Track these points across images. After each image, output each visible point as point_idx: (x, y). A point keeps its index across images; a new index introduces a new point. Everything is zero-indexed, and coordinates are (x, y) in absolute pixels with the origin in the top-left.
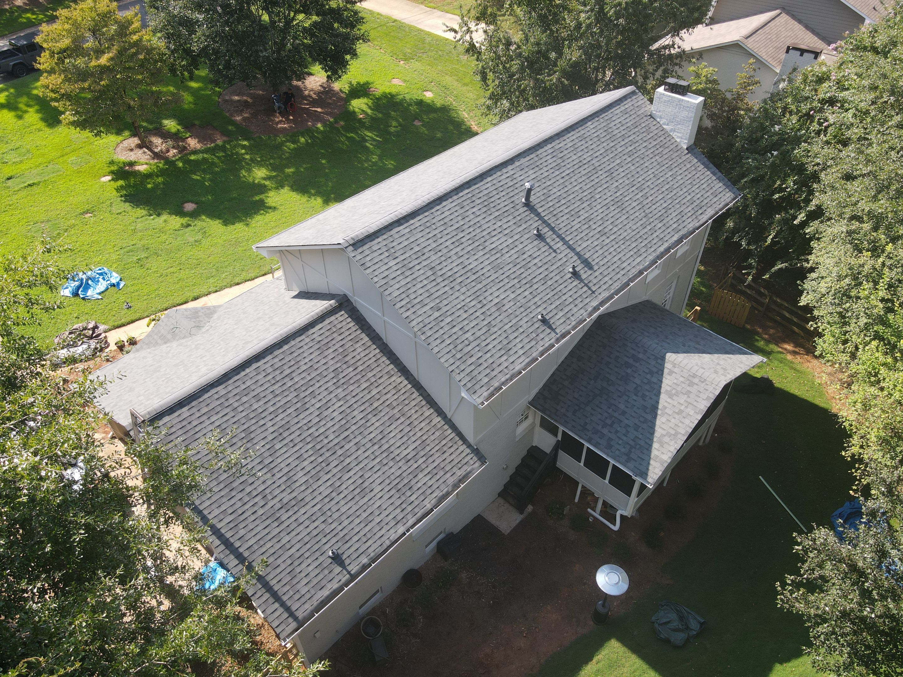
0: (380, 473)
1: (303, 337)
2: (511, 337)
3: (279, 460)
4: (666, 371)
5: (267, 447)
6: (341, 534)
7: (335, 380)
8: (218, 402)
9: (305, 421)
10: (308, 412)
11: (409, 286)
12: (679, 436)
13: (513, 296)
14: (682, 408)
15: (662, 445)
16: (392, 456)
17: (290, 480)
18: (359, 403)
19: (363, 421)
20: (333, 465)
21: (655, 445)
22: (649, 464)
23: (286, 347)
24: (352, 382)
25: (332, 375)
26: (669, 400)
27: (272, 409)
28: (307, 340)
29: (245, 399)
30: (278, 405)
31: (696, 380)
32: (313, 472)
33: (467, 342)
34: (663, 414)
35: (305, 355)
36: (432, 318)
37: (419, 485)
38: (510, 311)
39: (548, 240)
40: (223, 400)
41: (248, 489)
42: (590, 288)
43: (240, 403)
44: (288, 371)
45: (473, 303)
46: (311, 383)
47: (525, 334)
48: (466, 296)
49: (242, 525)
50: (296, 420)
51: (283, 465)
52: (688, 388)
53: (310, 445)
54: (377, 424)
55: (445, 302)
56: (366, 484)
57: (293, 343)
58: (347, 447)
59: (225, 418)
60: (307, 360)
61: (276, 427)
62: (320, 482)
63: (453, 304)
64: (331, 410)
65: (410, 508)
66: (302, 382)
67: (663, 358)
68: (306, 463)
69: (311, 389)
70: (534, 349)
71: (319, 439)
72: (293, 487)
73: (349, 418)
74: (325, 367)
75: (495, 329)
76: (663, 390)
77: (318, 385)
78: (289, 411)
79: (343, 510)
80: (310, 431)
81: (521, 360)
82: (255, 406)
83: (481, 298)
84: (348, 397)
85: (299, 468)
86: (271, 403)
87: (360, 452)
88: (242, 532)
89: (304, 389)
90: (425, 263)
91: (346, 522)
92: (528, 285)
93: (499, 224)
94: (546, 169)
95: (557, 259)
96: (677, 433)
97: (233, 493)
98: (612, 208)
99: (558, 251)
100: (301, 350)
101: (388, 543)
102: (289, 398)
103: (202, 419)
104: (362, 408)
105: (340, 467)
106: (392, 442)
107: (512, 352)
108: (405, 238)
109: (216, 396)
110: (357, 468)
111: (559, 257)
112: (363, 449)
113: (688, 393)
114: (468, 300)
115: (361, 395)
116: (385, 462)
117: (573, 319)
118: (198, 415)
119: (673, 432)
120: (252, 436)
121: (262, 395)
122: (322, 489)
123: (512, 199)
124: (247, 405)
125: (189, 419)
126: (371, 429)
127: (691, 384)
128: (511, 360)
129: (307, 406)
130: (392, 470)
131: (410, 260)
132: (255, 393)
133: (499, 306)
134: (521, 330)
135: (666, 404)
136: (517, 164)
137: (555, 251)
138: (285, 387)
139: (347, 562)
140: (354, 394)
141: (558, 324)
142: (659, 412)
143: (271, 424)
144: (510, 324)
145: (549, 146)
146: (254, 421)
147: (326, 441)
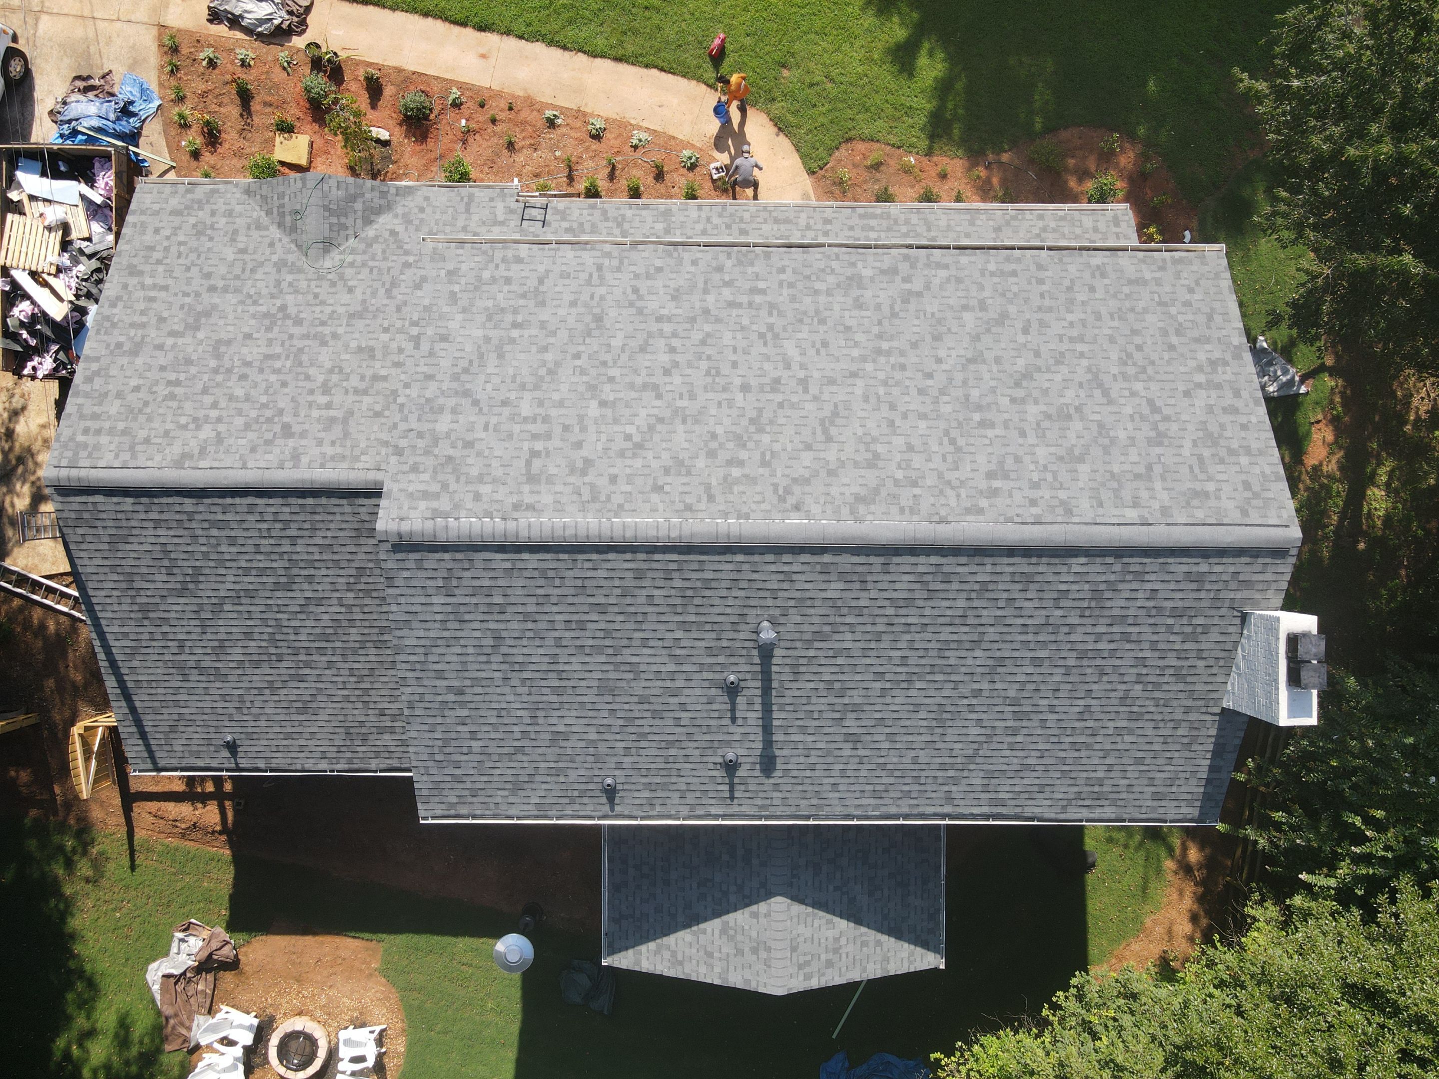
0: (339, 705)
1: (344, 502)
2: (538, 778)
3: (221, 622)
4: (754, 908)
5: (214, 601)
6: (250, 730)
7: (352, 580)
8: (178, 517)
9: (280, 602)
10: (290, 594)
11: (439, 642)
12: (679, 968)
13: (593, 736)
14: (716, 955)
15: (657, 952)
16: (366, 699)
17: (221, 648)
18: (367, 624)
19: (357, 645)
20: (284, 664)
21: (652, 945)
22: (627, 949)
23: (310, 501)
24: (374, 594)
25: (353, 572)
26: (717, 932)
27: (244, 564)
28: (347, 509)
29: (214, 532)
30: (255, 564)
31: (763, 955)
32: (255, 658)
33: (465, 750)
34: (694, 934)
35: (332, 526)
36: (440, 698)
37: (378, 743)
38: (569, 751)
39: (739, 699)
40: (184, 517)
41: (166, 629)
42: (732, 790)
43: (205, 533)
44: (294, 533)
45: (519, 713)
46: (317, 565)
47: (564, 787)
48: (518, 698)
49: (139, 657)
50: (268, 594)
51: (222, 629)
52: (747, 950)
53: (270, 630)
54: (373, 658)
55: (479, 690)
56: (314, 705)
57: (324, 501)
58: (315, 658)
59: (176, 540)
60: (329, 534)
61: (237, 587)
62: (258, 671)
63: (487, 698)
64: (323, 609)
65: (349, 755)
66: (305, 557)
67: (769, 895)
68: (252, 644)
69: (312, 572)
70: (559, 807)
71: (285, 630)
72: (222, 657)
73: (340, 631)
74: (349, 557)
75: (525, 758)
76: (725, 918)
77: (324, 572)
78: (265, 579)
79: (267, 711)
80: (279, 616)
81: (526, 807)
82: (223, 548)
83: (539, 713)
84: (355, 609)
85: (240, 644)
86: (247, 557)
87: (327, 672)
88: (135, 663)
89: (302, 565)
90: (492, 625)
91: (264, 723)
92: (634, 737)
93: (679, 634)
94: (873, 594)
95: (725, 730)
96: (681, 963)
97: (146, 622)
98: (922, 715)
99: (740, 722)
100: (330, 518)
101: (299, 767)
102: (274, 565)
103: (145, 524)
104: (366, 631)
105: (292, 671)
106: (376, 686)
107: (521, 793)
108: (492, 574)
109: (178, 508)
110: (313, 685)
111: (732, 729)
112: (334, 672)
113: (740, 952)
114: (518, 706)
115: (375, 616)
116: (353, 699)
117: (658, 808)
118: (143, 516)
119: (680, 958)
120: (201, 578)
121: (241, 541)
122: (255, 678)
123: (746, 611)
124: (213, 541)
125: (129, 516)
126: (362, 659)
127: (755, 951)
128: (511, 800)
129: (294, 587)
130: (356, 712)
131: (472, 609)
132: (233, 534)
133: (556, 738)
134: (562, 779)
135: (709, 930)
136: (827, 558)
137: (734, 719)
138: (277, 549)
139: (240, 755)
140: (366, 609)
141: (627, 801)
142: (695, 928)
143: (233, 579)
144: (552, 765)
145: (934, 559)
146: (212, 564)
147: (292, 637)
